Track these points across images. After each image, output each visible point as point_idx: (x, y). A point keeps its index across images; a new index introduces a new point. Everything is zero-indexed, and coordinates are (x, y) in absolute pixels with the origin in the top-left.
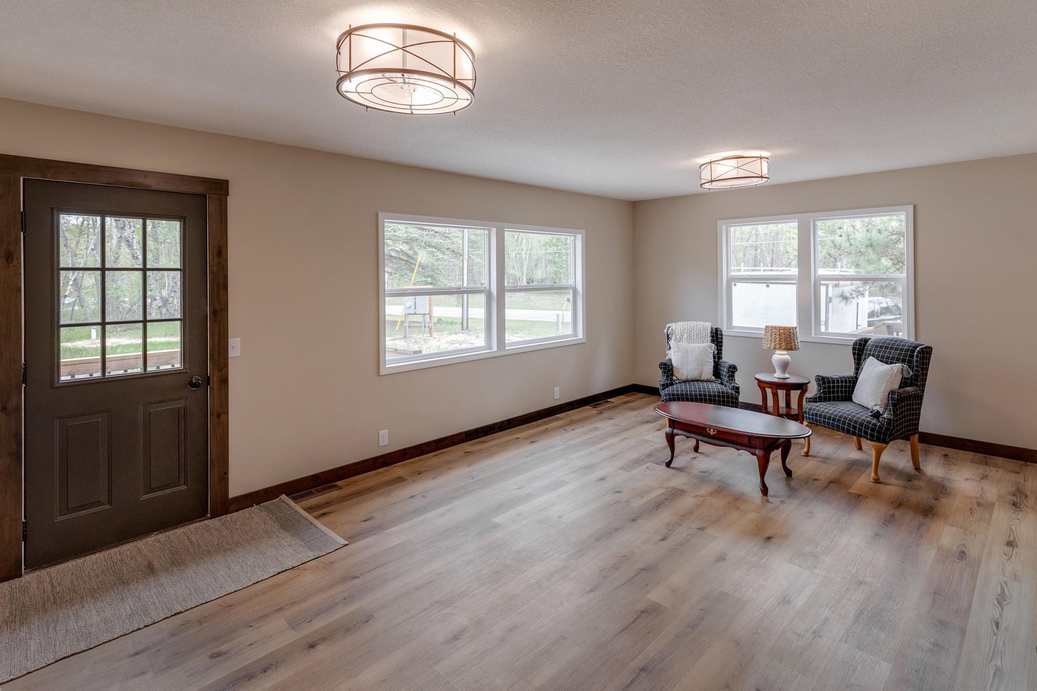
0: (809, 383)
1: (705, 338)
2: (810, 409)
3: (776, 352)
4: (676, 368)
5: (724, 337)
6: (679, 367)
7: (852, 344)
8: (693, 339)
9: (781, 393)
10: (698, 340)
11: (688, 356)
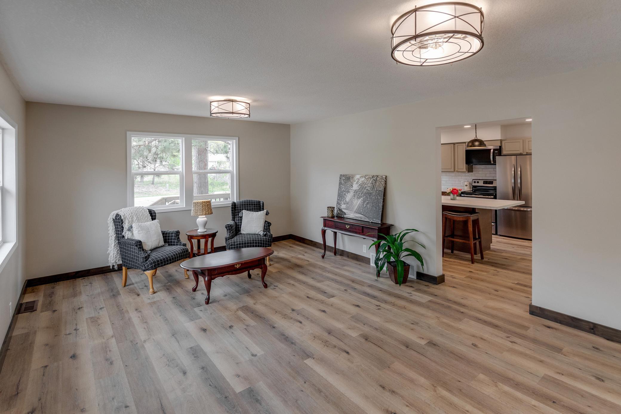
0: (217, 232)
1: (148, 217)
2: (234, 242)
3: (199, 217)
4: (144, 243)
5: (156, 214)
6: (146, 242)
7: (231, 205)
8: (141, 219)
9: (203, 241)
10: (144, 219)
11: (149, 231)
